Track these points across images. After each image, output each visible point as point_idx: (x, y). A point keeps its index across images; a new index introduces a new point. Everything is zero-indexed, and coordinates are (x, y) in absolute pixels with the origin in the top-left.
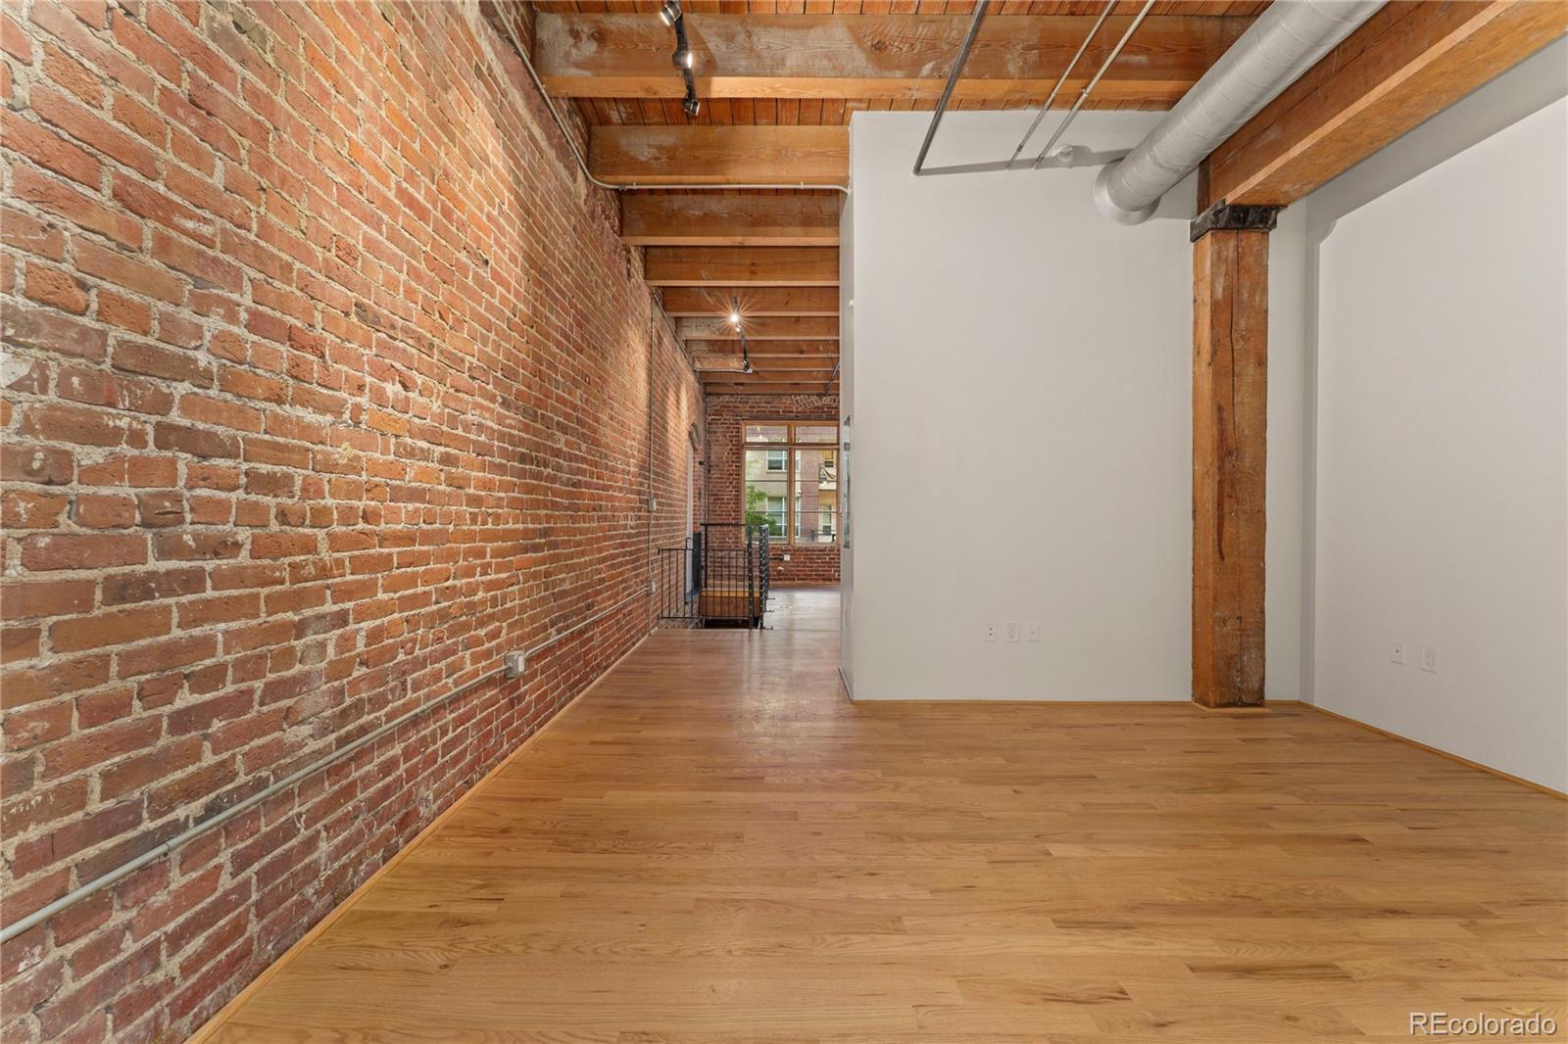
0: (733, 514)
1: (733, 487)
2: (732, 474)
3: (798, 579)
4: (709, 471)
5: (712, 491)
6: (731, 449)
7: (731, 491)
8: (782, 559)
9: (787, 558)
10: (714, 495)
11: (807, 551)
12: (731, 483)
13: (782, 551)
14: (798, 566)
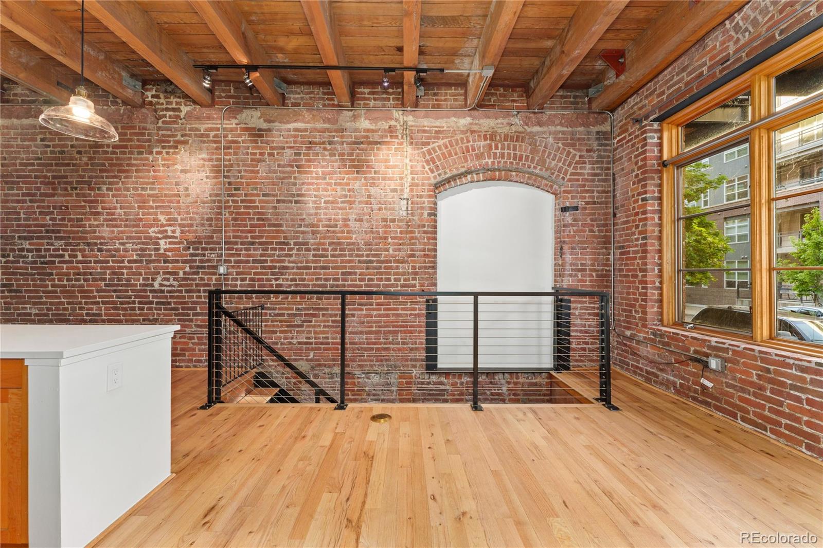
0: (640, 274)
1: (640, 233)
2: (637, 214)
3: (744, 419)
4: (615, 215)
5: (619, 242)
6: (637, 176)
7: (637, 239)
8: (706, 365)
9: (714, 363)
10: (620, 248)
11: (763, 360)
12: (637, 227)
13: (710, 347)
14: (743, 390)
